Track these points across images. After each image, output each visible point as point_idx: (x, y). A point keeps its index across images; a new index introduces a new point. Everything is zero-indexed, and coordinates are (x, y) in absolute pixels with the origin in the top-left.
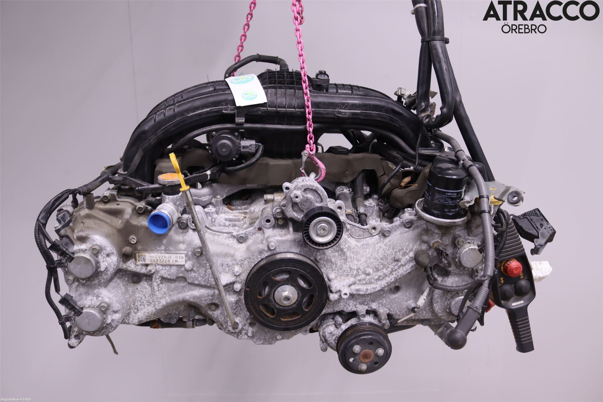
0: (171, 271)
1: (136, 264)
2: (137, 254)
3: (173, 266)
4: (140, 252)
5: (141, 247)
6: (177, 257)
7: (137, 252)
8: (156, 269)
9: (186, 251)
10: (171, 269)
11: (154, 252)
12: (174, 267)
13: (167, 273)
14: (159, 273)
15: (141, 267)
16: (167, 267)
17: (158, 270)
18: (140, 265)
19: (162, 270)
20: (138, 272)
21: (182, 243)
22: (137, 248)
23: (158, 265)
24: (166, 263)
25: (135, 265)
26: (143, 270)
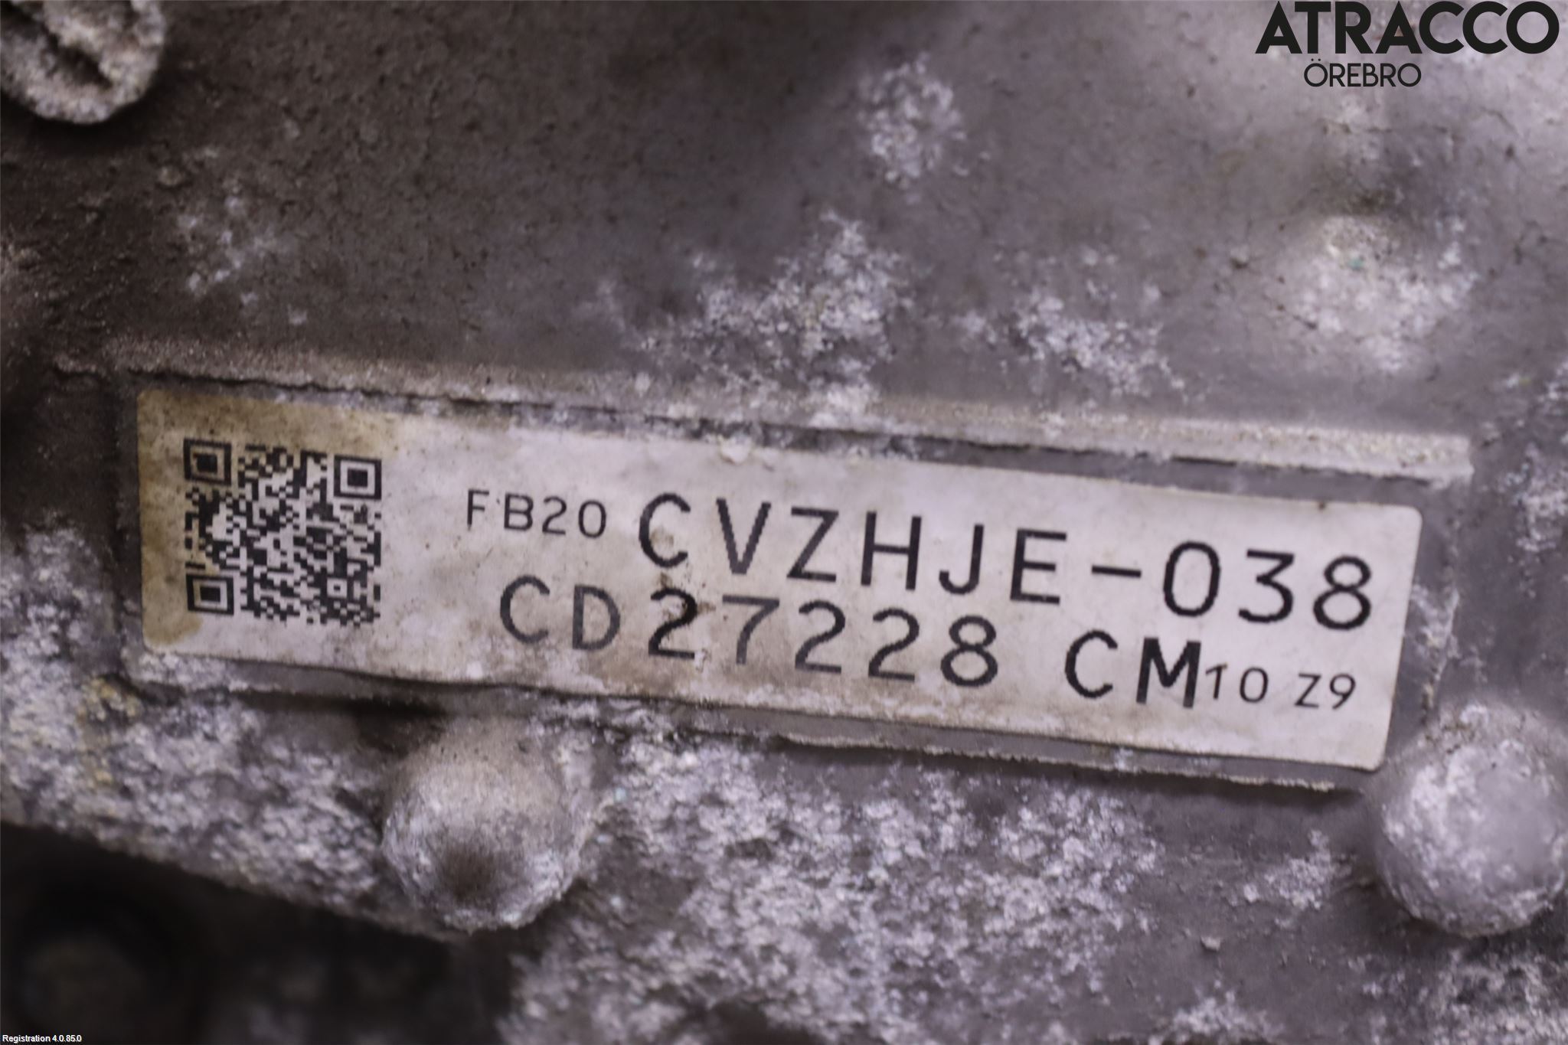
0: (975, 910)
1: (119, 679)
2: (152, 404)
3: (1074, 777)
4: (249, 366)
5: (262, 244)
6: (1193, 572)
7: (157, 355)
8: (618, 823)
9: (1461, 419)
10: (989, 857)
11: (604, 390)
12: (1070, 805)
13: (869, 931)
14: (690, 932)
15: (248, 751)
16: (912, 800)
17: (659, 843)
18: (213, 697)
19: (759, 851)
20: (158, 849)
21: (1367, 205)
22: (178, 259)
23: (685, 737)
24: (890, 704)
25: (96, 693)
26: (278, 821)
